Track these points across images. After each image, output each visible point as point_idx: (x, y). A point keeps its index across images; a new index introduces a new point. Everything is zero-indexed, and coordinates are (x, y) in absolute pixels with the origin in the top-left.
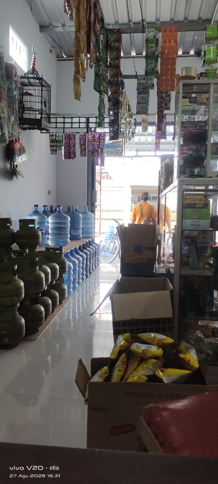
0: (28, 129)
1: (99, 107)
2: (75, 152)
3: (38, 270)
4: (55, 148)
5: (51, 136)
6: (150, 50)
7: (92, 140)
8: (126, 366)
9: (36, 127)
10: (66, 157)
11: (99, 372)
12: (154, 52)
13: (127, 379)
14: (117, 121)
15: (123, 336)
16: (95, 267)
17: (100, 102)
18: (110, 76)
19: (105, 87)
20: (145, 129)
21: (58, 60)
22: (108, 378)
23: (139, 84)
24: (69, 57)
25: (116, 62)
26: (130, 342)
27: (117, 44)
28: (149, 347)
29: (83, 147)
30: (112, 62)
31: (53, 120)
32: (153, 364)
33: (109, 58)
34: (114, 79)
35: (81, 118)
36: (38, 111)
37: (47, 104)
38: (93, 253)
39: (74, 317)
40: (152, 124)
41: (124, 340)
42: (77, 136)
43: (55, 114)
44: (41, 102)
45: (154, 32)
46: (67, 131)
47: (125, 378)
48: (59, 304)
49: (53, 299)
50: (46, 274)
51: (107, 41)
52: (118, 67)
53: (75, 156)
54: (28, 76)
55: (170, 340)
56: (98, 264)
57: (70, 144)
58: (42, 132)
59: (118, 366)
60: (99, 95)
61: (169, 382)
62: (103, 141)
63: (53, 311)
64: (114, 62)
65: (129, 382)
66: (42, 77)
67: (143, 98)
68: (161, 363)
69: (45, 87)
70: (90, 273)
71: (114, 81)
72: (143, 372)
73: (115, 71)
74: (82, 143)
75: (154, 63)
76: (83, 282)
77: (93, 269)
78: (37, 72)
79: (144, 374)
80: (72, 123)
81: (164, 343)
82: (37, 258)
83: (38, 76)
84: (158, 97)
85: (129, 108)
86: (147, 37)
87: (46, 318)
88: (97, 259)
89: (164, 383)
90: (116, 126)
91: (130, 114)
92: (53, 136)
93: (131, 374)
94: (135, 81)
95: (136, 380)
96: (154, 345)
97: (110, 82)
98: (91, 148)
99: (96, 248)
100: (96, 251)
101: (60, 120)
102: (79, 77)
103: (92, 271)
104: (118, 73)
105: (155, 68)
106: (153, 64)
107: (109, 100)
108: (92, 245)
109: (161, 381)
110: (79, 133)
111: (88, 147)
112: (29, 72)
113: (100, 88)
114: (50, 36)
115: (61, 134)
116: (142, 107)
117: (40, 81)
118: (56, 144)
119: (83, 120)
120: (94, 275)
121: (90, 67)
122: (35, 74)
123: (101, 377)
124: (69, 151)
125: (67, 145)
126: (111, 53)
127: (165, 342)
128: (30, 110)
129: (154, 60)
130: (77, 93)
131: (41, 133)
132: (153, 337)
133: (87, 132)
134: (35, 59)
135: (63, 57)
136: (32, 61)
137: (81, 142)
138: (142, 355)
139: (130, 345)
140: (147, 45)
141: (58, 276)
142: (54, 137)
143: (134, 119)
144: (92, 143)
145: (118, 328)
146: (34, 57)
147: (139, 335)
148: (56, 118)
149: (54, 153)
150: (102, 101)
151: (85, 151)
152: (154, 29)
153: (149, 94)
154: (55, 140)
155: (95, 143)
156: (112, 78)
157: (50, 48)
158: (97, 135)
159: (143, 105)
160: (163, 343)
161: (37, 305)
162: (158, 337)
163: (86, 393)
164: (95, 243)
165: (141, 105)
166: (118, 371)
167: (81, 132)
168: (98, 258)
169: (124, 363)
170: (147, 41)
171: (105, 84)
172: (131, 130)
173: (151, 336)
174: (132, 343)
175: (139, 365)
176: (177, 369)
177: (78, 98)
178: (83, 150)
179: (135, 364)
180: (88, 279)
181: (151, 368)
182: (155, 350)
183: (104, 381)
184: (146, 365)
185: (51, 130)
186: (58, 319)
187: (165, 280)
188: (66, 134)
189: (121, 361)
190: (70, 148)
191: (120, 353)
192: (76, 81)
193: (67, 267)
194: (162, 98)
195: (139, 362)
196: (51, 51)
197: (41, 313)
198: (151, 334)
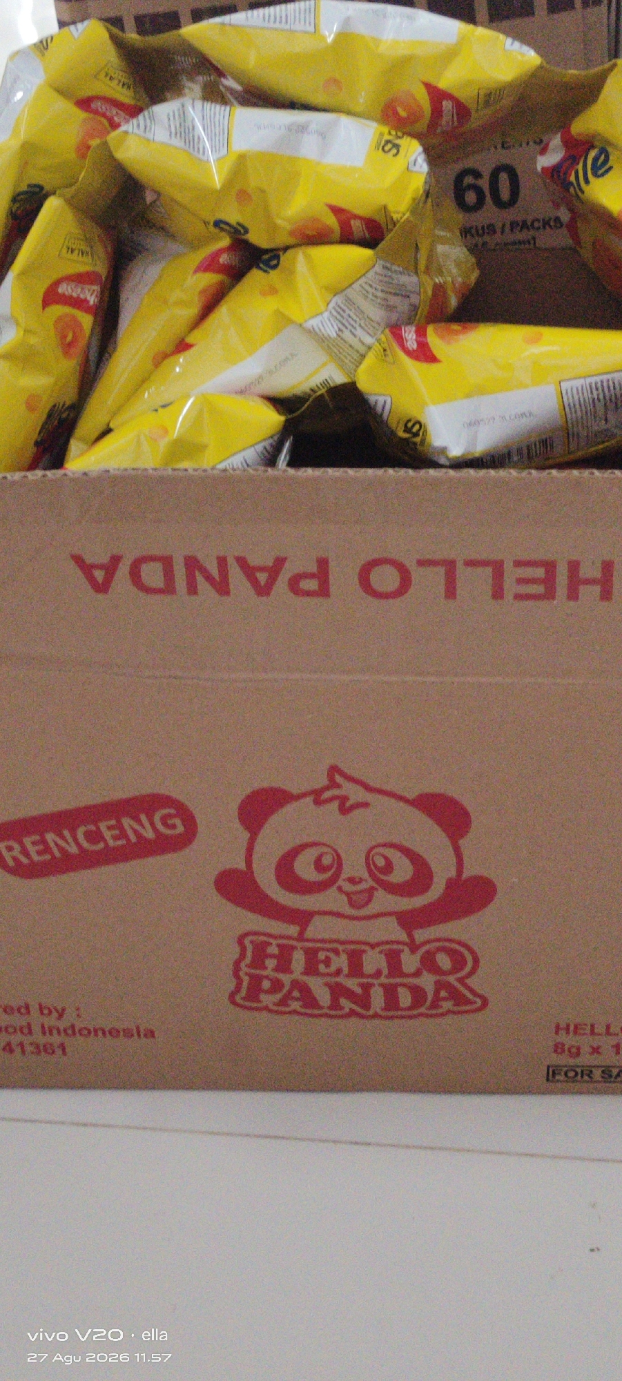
28: (303, 129)
55: (501, 60)
72: (249, 368)
79: (260, 378)
81: (443, 84)
109: (408, 442)
127: (450, 78)
132: (336, 36)
138: (233, 216)
139: (114, 129)
160: (432, 90)
181: (323, 321)
182: (355, 159)
184: (270, 305)
195: (210, 279)
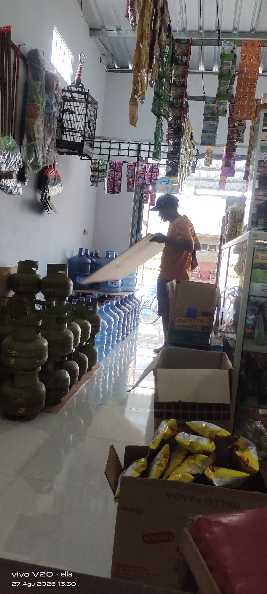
0: (66, 154)
1: (155, 133)
2: (121, 185)
3: (66, 327)
4: (97, 178)
5: (93, 164)
6: (225, 68)
7: (143, 173)
8: (169, 461)
9: (76, 151)
10: (109, 190)
11: (134, 465)
12: (230, 70)
13: (169, 476)
14: (177, 154)
15: (167, 421)
16: (134, 327)
17: (157, 127)
18: (173, 97)
19: (166, 110)
20: (209, 163)
21: (109, 71)
22: (145, 473)
23: (206, 108)
24: (122, 68)
25: (182, 80)
26: (175, 430)
27: (185, 58)
28: (199, 439)
29: (131, 180)
30: (177, 80)
31: (97, 145)
32: (203, 461)
33: (174, 74)
34: (177, 101)
35: (131, 145)
36: (80, 133)
37: (91, 125)
38: (132, 311)
39: (104, 387)
40: (218, 157)
41: (169, 427)
42: (125, 166)
43: (100, 138)
44: (85, 122)
45: (232, 45)
46: (113, 159)
47: (166, 474)
48: (88, 371)
49: (81, 363)
50: (76, 334)
51: (173, 54)
52: (184, 86)
53: (120, 191)
54: (71, 89)
55: (225, 433)
56: (137, 325)
57: (116, 175)
58: (83, 158)
59: (158, 460)
60: (156, 119)
61: (220, 485)
62: (156, 173)
63: (79, 379)
64: (180, 79)
65: (170, 480)
66: (88, 92)
67: (210, 125)
68: (211, 460)
69: (91, 104)
70: (127, 334)
71: (177, 104)
72: (189, 470)
73: (180, 91)
74: (130, 175)
75: (229, 84)
76: (118, 345)
77: (131, 330)
78: (83, 85)
80: (119, 149)
82: (67, 314)
83: (83, 90)
84: (229, 125)
85: (191, 136)
86: (223, 51)
87: (71, 387)
88: (136, 318)
89: (215, 485)
90: (175, 159)
91: (192, 144)
92: (95, 163)
93: (174, 470)
94: (202, 104)
95: (180, 479)
96: (205, 437)
97: (172, 105)
98: (140, 182)
99: (136, 305)
100: (136, 307)
101: (106, 145)
102: (137, 98)
103: (129, 332)
104: (184, 94)
105: (229, 91)
106: (227, 85)
107: (170, 125)
108: (131, 300)
109: (210, 482)
110: (127, 162)
111: (136, 180)
112: (73, 85)
113: (159, 111)
114: (101, 41)
115: (105, 162)
116: (209, 137)
117: (85, 97)
118: (98, 175)
119: (134, 147)
120: (132, 337)
121: (150, 85)
122: (80, 87)
123: (136, 470)
124: (114, 183)
125: (112, 177)
126: (176, 69)
127: (218, 434)
128: (70, 131)
129: (230, 81)
130: (133, 118)
131: (81, 159)
132: (205, 426)
133: (138, 162)
134: (81, 68)
135: (115, 68)
136: (78, 71)
137: (129, 173)
138: (189, 449)
139: (175, 434)
140: (222, 62)
141: (89, 336)
142: (97, 165)
143: (196, 150)
144: (142, 175)
145: (161, 410)
146: (80, 67)
147: (187, 423)
148: (101, 142)
149: (95, 184)
150: (159, 127)
151: (132, 185)
152: (232, 42)
153: (218, 121)
154: (97, 170)
155: (145, 176)
156: (175, 99)
157: (100, 56)
158: (150, 167)
159: (211, 134)
160: (216, 435)
161: (62, 370)
162: (211, 428)
163: (117, 489)
165: (208, 134)
166: (159, 465)
167: (130, 162)
168: (138, 316)
169: (166, 456)
170: (223, 56)
171: (166, 107)
172: (191, 163)
173: (202, 425)
174: (178, 432)
175: (183, 461)
176: (232, 469)
177: (134, 123)
178: (130, 183)
179: (180, 458)
180: (124, 341)
181: (200, 465)
182: (206, 443)
183: (140, 476)
184: (193, 461)
185: (94, 157)
186: (85, 389)
187: (222, 355)
188: (112, 163)
189: (163, 453)
190: (114, 180)
191: (162, 443)
192: (133, 102)
193: (100, 326)
194: (234, 126)
195: (184, 456)
196: (101, 60)
197: (66, 380)
198: (202, 423)
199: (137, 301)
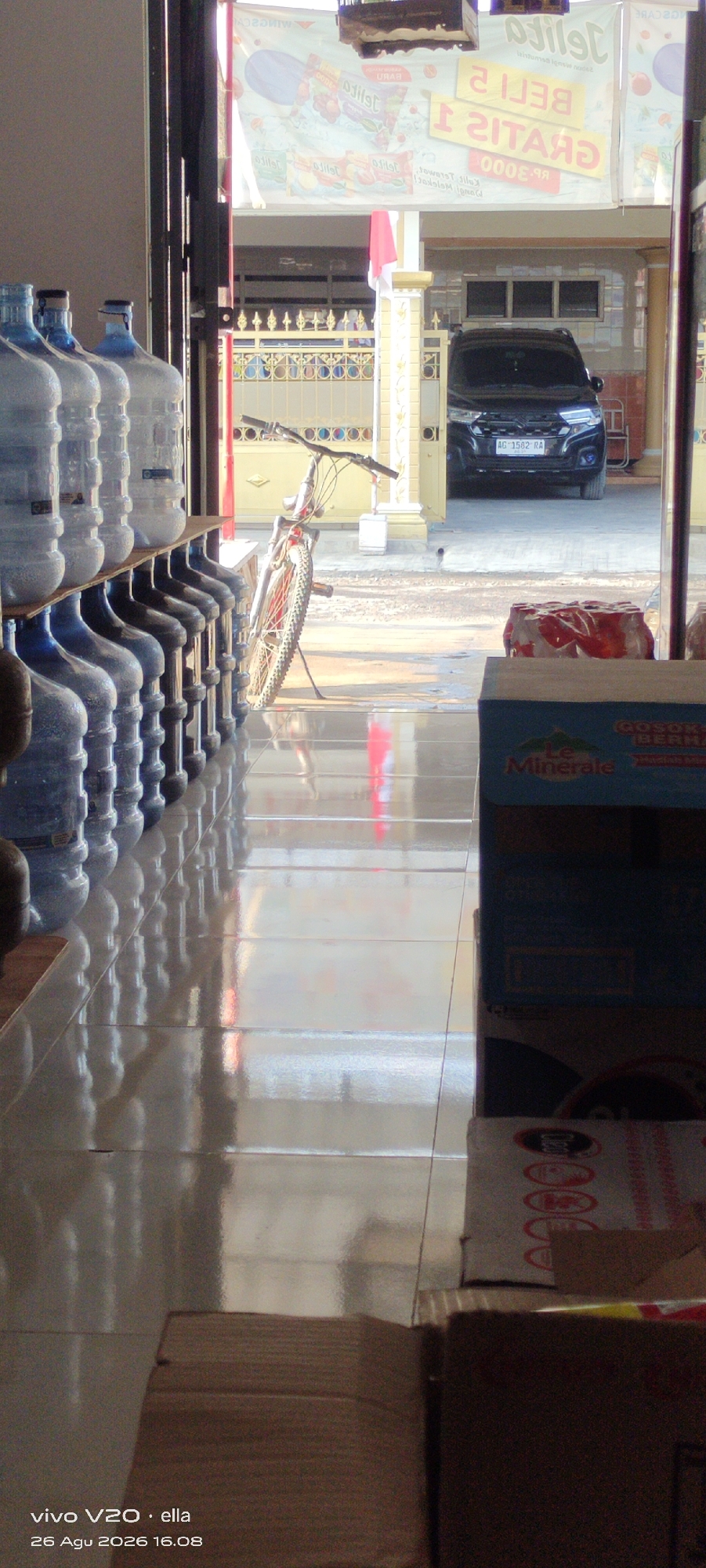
39: (99, 1060)
70: (192, 767)
103: (200, 753)
108: (195, 581)
120: (219, 781)
164: (212, 571)
180: (182, 807)
199: (222, 584)
